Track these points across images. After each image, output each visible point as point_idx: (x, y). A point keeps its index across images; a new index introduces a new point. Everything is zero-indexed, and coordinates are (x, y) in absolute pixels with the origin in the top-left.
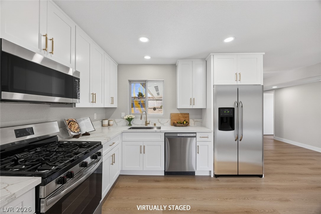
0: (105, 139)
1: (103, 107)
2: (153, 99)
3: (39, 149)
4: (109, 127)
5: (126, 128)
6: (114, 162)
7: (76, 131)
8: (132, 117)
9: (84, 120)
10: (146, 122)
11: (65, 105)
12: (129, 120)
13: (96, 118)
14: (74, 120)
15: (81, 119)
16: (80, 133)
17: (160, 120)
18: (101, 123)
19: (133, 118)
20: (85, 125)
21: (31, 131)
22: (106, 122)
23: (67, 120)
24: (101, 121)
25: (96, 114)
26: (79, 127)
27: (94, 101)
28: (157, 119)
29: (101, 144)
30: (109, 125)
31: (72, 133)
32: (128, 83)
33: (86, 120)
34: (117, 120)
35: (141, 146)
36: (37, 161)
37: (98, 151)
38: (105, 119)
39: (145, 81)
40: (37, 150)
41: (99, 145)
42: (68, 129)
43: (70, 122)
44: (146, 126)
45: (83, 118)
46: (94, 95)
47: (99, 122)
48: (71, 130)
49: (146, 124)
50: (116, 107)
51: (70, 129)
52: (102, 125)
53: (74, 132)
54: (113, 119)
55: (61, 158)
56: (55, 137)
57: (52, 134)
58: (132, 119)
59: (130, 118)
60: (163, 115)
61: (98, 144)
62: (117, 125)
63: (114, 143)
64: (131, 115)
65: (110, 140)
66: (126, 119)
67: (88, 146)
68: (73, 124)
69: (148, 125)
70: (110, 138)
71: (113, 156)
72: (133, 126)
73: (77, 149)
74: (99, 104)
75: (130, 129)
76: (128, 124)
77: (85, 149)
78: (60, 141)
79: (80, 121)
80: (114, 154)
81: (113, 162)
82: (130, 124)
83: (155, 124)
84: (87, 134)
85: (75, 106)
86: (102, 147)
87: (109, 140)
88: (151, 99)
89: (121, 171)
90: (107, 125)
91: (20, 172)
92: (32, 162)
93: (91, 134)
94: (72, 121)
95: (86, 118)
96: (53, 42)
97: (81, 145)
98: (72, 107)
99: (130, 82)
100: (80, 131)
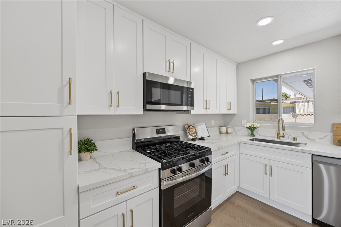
0: (216, 147)
1: (218, 113)
2: (306, 100)
3: (168, 144)
4: (227, 134)
5: (246, 139)
6: (228, 174)
7: (193, 135)
8: (255, 126)
9: (200, 125)
10: (278, 133)
11: (183, 112)
12: (252, 129)
13: (213, 125)
14: (192, 125)
15: (198, 124)
16: (196, 137)
17: (306, 133)
18: (218, 130)
19: (256, 128)
20: (201, 131)
21: (164, 131)
22: (224, 130)
23: (187, 125)
24: (219, 127)
25: (213, 120)
26: (196, 132)
27: (208, 108)
28: (301, 132)
29: (210, 150)
30: (227, 133)
31: (190, 136)
32: (250, 83)
33: (202, 126)
34: (236, 128)
35: (266, 165)
36: (163, 152)
37: (207, 157)
38: (223, 126)
39: (277, 76)
40: (167, 144)
41: (208, 151)
42: (187, 132)
43: (189, 126)
44: (278, 139)
45: (200, 124)
46: (208, 102)
47: (217, 129)
48: (190, 134)
49: (279, 136)
50: (236, 113)
51: (189, 132)
52: (220, 133)
53: (192, 136)
54: (232, 127)
55: (176, 154)
56: (178, 138)
57: (177, 135)
58: (254, 128)
59: (252, 126)
60: (314, 126)
61: (206, 150)
62: (236, 133)
63: (227, 153)
64: (254, 123)
65: (222, 148)
66: (247, 128)
67: (197, 150)
68: (192, 128)
69: (281, 138)
70: (222, 147)
71: (225, 166)
72: (257, 137)
73: (188, 150)
74: (213, 110)
75: (252, 140)
76: (250, 134)
77: (194, 151)
78: (181, 141)
79: (197, 126)
80: (228, 165)
81: (226, 173)
82: (252, 134)
83: (294, 138)
84: (202, 139)
85: (191, 113)
86: (211, 153)
87: (220, 148)
88: (303, 100)
89: (239, 187)
90: (225, 133)
91: (155, 157)
92: (161, 152)
93: (206, 139)
94: (191, 126)
95: (202, 124)
96: (173, 63)
97: (193, 147)
98: (188, 113)
99: (253, 81)
100: (197, 135)
